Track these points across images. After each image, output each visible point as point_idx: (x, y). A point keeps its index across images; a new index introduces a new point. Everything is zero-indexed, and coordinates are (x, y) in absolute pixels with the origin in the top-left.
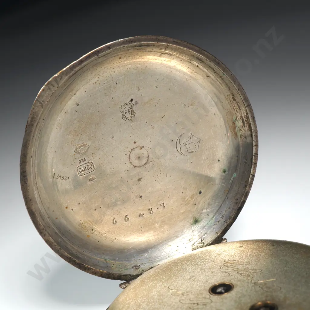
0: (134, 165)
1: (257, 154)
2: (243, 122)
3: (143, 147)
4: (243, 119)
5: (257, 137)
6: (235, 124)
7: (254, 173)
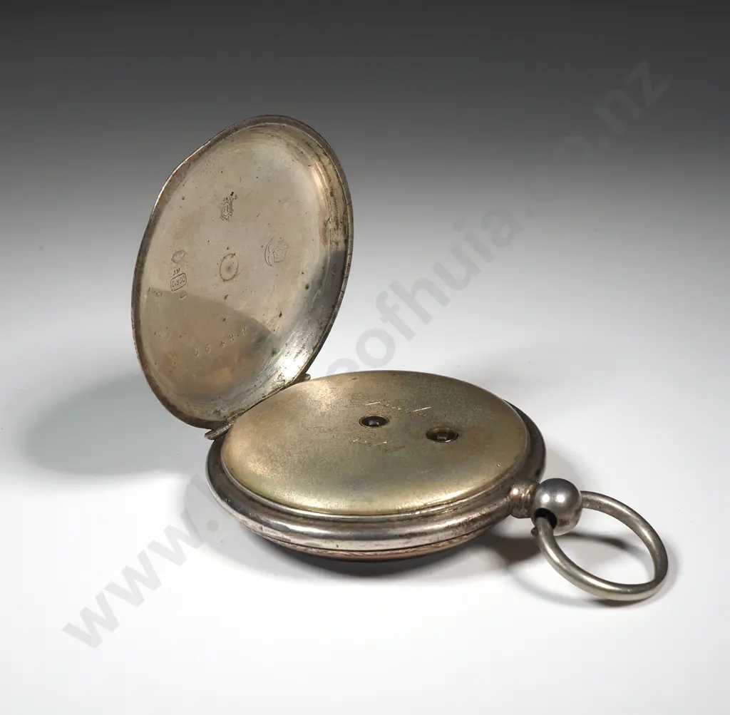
0: (224, 277)
1: (349, 265)
2: (337, 224)
3: (234, 254)
4: (337, 220)
5: (352, 242)
6: (326, 225)
7: (345, 288)
